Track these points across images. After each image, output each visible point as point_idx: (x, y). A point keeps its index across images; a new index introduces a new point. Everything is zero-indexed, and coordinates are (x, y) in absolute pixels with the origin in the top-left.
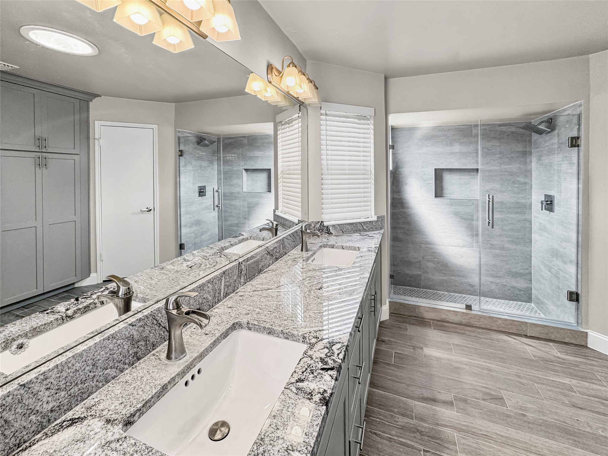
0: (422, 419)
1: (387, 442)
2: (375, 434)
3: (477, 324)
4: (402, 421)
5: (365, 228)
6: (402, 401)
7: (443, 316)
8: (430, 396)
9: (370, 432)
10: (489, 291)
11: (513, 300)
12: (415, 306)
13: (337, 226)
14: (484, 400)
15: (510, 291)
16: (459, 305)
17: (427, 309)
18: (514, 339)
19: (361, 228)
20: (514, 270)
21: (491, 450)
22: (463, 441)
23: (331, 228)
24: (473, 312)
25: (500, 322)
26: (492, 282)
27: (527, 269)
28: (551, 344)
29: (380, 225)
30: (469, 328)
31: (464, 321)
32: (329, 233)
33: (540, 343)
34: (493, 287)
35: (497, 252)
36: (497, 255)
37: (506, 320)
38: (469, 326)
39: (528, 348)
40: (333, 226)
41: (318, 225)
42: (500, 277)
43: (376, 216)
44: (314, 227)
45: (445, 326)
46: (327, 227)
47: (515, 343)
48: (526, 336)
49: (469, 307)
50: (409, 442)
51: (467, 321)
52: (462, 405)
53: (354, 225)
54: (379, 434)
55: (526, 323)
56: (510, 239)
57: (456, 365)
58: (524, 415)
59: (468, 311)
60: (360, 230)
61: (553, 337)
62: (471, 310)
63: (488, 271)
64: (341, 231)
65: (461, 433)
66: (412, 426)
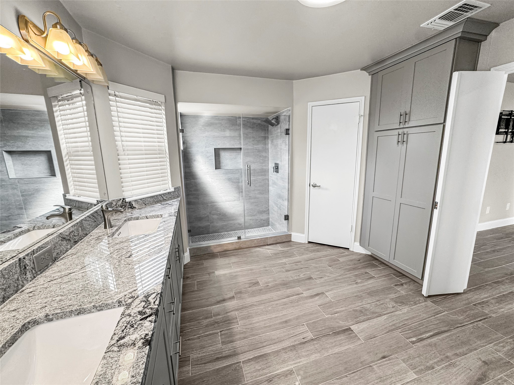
0: (219, 315)
1: (198, 340)
3: (244, 246)
4: (205, 322)
5: (165, 198)
6: (205, 310)
7: (225, 248)
8: (221, 299)
9: (186, 340)
10: (249, 225)
11: (261, 227)
12: (207, 247)
13: (139, 200)
14: (249, 287)
15: (259, 222)
16: (233, 238)
17: (215, 246)
18: (262, 248)
19: (162, 199)
20: (261, 210)
24: (242, 240)
25: (255, 241)
26: (250, 220)
27: (267, 208)
28: (278, 245)
29: (177, 194)
30: (240, 250)
31: (237, 247)
33: (274, 246)
34: (251, 222)
35: (253, 200)
36: (252, 202)
37: (258, 239)
39: (268, 251)
40: (136, 201)
42: (254, 215)
43: (173, 188)
44: (116, 205)
45: (227, 254)
46: (130, 202)
47: (263, 250)
48: (268, 245)
49: (239, 238)
50: (211, 332)
51: (239, 246)
52: (239, 295)
53: (155, 197)
54: (192, 338)
55: (268, 238)
57: (234, 274)
59: (239, 240)
60: (161, 201)
61: (279, 241)
63: (249, 213)
64: (144, 204)
66: (212, 321)
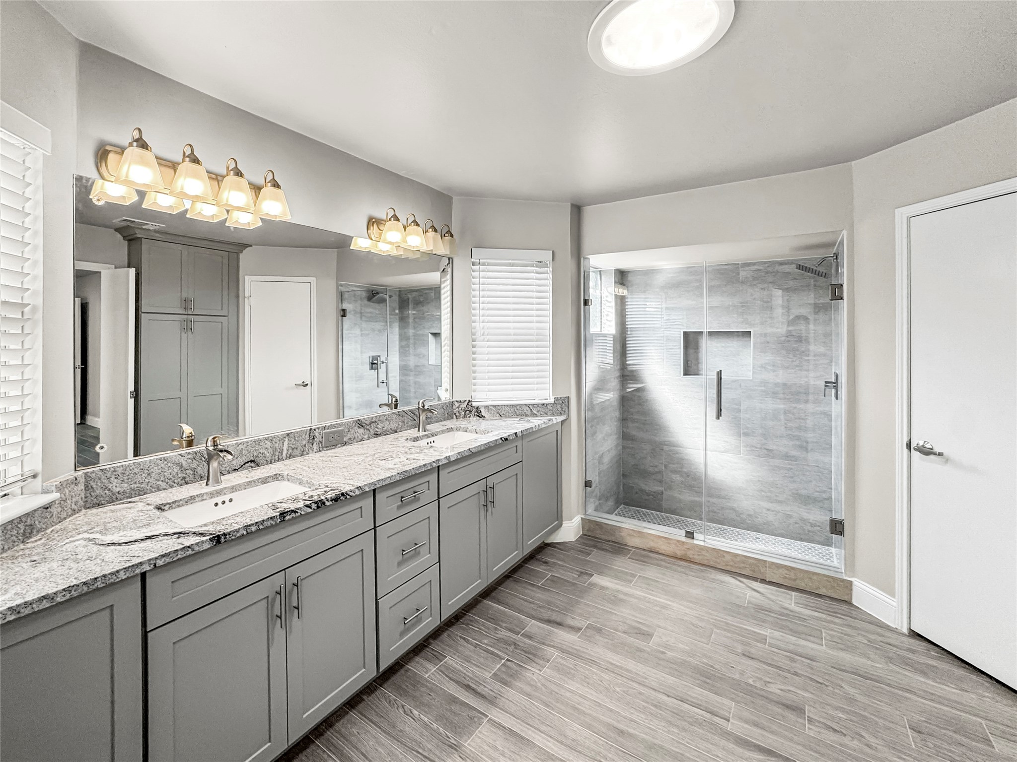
0: (530, 637)
1: (472, 648)
2: (464, 639)
3: (697, 558)
4: (503, 633)
5: (535, 412)
6: (519, 619)
7: (651, 544)
8: (558, 620)
9: (460, 637)
10: (764, 524)
12: (615, 528)
13: (491, 407)
14: (624, 632)
15: (797, 525)
16: (676, 531)
17: (631, 532)
18: (740, 581)
19: (529, 412)
20: (804, 492)
21: (587, 672)
22: (559, 660)
23: (482, 410)
24: (695, 542)
25: (728, 558)
26: (768, 510)
27: (824, 492)
28: (793, 593)
29: (560, 409)
30: (682, 563)
31: (679, 553)
32: (479, 415)
33: (777, 591)
34: (771, 517)
35: (777, 462)
36: (776, 466)
37: (738, 555)
38: (686, 560)
39: (749, 593)
40: (486, 407)
41: (464, 405)
42: (780, 502)
43: (553, 397)
44: (458, 408)
45: (651, 557)
46: (477, 408)
47: (737, 586)
48: (763, 581)
49: (690, 535)
50: (496, 651)
51: (683, 552)
52: (590, 632)
53: (518, 407)
54: (468, 640)
55: (765, 561)
56: (798, 443)
57: (621, 596)
58: (664, 653)
59: (689, 541)
60: (527, 415)
61: (802, 585)
62: (693, 538)
63: (764, 492)
64: (498, 415)
65: (565, 654)
66: (511, 639)
